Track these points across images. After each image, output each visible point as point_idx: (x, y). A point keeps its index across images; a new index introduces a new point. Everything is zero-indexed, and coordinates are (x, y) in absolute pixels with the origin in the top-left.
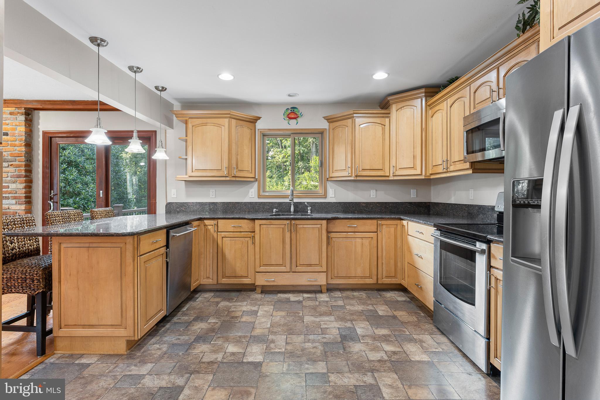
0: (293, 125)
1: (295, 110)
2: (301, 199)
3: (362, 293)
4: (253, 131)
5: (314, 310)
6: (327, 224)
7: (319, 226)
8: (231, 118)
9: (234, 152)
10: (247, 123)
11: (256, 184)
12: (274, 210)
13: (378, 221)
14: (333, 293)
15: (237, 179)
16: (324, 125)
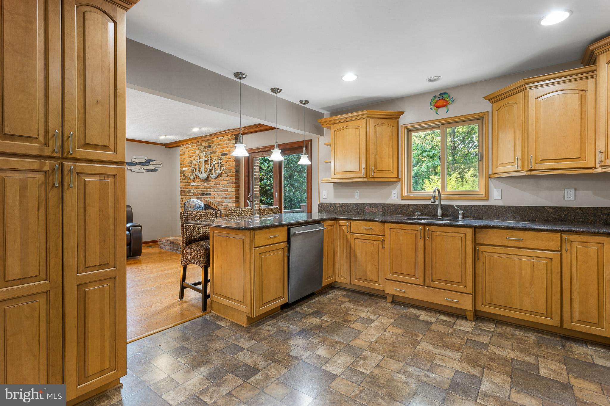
0: (443, 114)
1: (445, 96)
2: (453, 201)
3: (530, 335)
4: (395, 128)
5: (440, 338)
6: (475, 234)
7: (462, 235)
8: (368, 117)
9: (372, 152)
10: (388, 120)
11: (399, 185)
12: (417, 213)
13: (563, 236)
14: (483, 323)
15: (376, 180)
16: (486, 107)
